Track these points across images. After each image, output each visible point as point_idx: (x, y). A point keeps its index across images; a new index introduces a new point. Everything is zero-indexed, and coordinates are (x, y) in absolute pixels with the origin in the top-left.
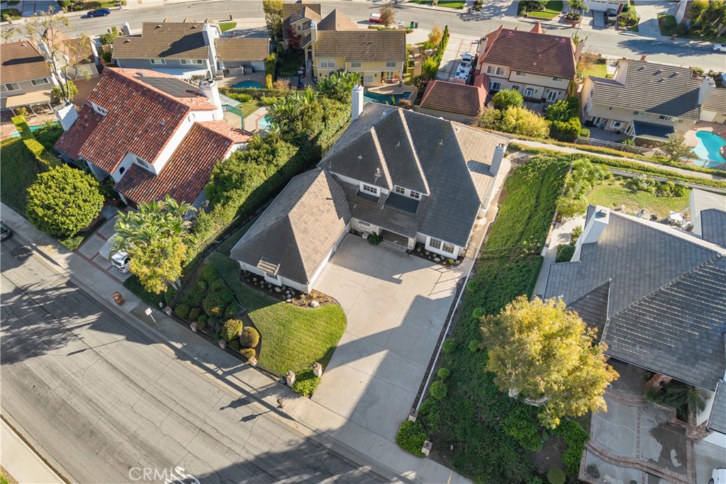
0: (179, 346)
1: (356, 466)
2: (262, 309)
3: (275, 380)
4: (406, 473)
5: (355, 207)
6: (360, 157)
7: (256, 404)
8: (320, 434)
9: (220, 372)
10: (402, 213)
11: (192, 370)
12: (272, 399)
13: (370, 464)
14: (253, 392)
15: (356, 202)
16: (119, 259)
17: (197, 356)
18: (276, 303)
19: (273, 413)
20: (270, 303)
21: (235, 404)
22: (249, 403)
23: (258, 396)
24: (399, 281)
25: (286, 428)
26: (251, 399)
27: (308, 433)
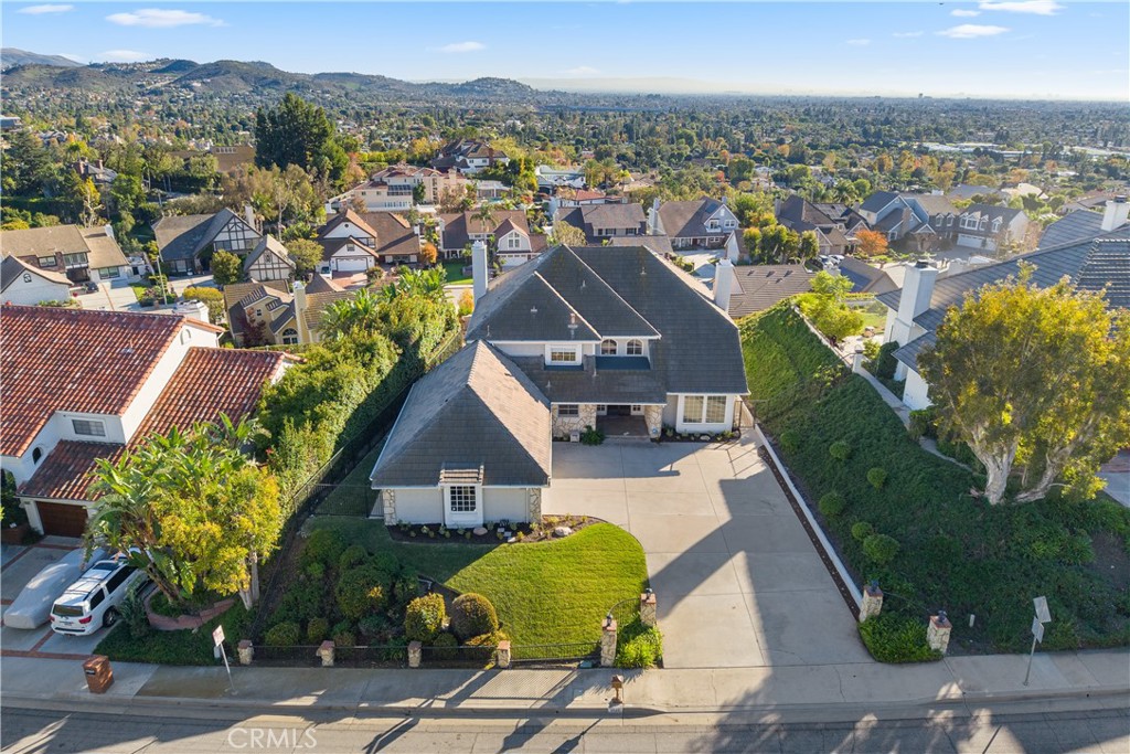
0: (308, 701)
1: (851, 726)
2: (469, 568)
3: (569, 668)
4: (943, 691)
5: (549, 385)
6: (534, 310)
7: (558, 721)
8: (738, 709)
9: (439, 704)
10: (630, 374)
11: (366, 728)
12: (591, 698)
13: (866, 712)
14: (539, 705)
15: (550, 379)
16: (77, 600)
17: (363, 699)
18: (490, 550)
19: (605, 722)
20: (479, 556)
21: (517, 738)
22: (543, 727)
23: (554, 706)
24: (677, 473)
25: (656, 731)
26: (541, 719)
27: (713, 719)
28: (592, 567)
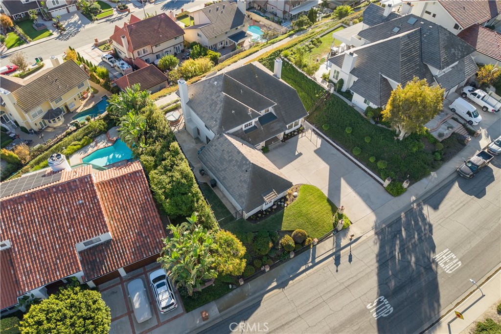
0: (274, 284)
1: (400, 218)
2: (283, 221)
3: (332, 236)
4: (412, 200)
6: (233, 112)
7: (342, 252)
8: (376, 227)
9: (310, 264)
10: (272, 123)
11: (298, 281)
12: (344, 242)
13: (401, 212)
14: (334, 250)
17: (289, 274)
18: (283, 212)
19: (352, 245)
20: (282, 215)
21: (337, 262)
22: (340, 255)
23: (338, 249)
24: (300, 154)
25: (365, 242)
26: (338, 253)
27: (372, 233)
28: (313, 203)
